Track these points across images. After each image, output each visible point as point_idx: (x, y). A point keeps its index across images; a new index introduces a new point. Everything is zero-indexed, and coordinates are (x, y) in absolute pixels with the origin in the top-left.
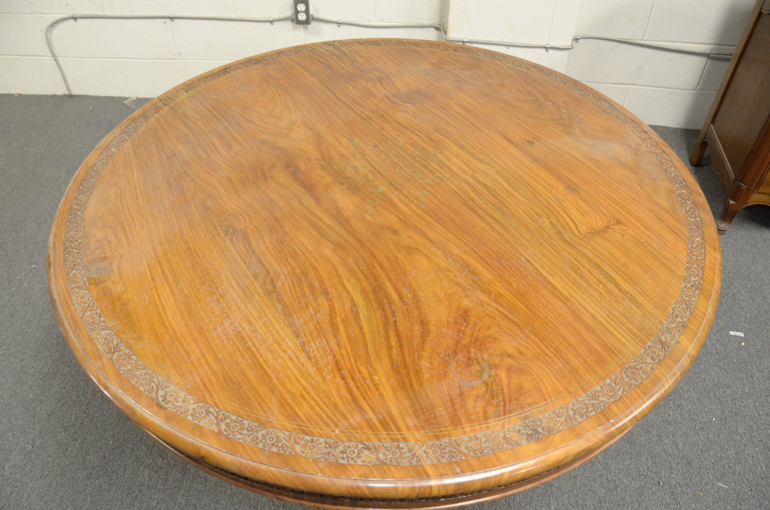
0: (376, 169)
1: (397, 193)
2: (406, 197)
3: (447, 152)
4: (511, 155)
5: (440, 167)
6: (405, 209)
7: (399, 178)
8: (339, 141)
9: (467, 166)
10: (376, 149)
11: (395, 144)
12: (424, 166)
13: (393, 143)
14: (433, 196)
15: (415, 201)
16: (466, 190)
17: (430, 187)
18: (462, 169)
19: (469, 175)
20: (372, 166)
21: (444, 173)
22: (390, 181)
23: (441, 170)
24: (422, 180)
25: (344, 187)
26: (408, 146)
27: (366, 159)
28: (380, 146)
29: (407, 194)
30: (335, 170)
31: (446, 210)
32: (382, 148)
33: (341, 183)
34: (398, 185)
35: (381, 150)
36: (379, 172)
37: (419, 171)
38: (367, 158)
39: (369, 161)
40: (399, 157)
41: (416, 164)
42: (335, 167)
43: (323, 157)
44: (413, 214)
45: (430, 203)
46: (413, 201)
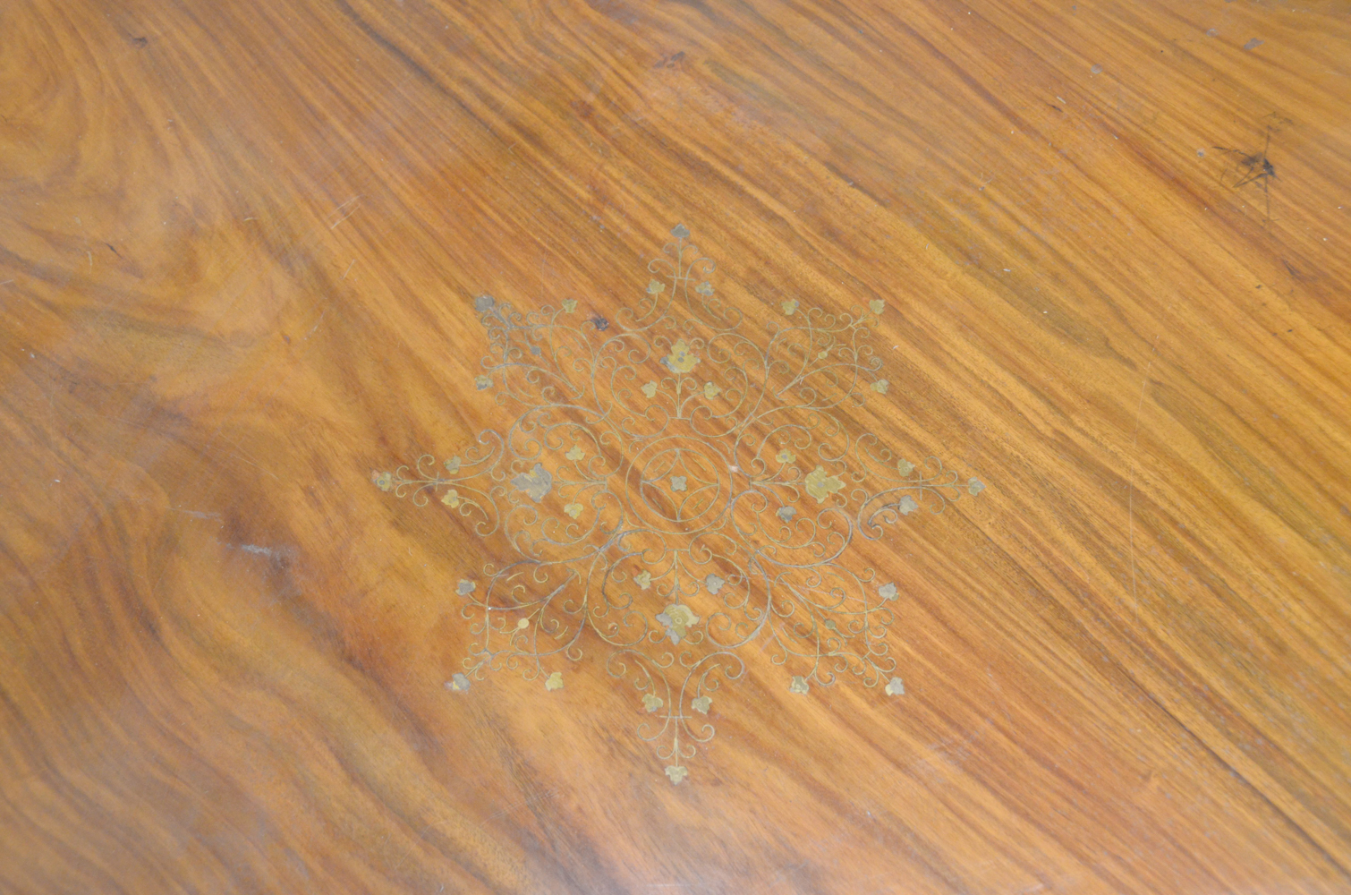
0: (635, 477)
1: (763, 618)
2: (809, 638)
3: (917, 306)
4: (1192, 263)
5: (907, 405)
6: (821, 721)
7: (750, 517)
8: (428, 318)
9: (1022, 381)
10: (608, 340)
11: (681, 294)
12: (837, 412)
13: (669, 284)
14: (919, 611)
15: (853, 657)
16: (1054, 541)
17: (897, 548)
18: (1004, 405)
19: (1041, 437)
20: (614, 458)
21: (933, 444)
22: (717, 549)
23: (917, 432)
24: (852, 511)
25: (524, 623)
26: (742, 298)
27: (578, 418)
28: (617, 317)
29: (807, 620)
30: (453, 516)
31: (995, 687)
32: (629, 332)
33: (504, 601)
34: (755, 571)
35: (627, 340)
36: (652, 495)
37: (827, 458)
38: (582, 408)
39: (596, 432)
40: (717, 379)
41: (801, 409)
42: (451, 500)
43: (383, 440)
44: (863, 750)
45: (919, 658)
46: (843, 663)
